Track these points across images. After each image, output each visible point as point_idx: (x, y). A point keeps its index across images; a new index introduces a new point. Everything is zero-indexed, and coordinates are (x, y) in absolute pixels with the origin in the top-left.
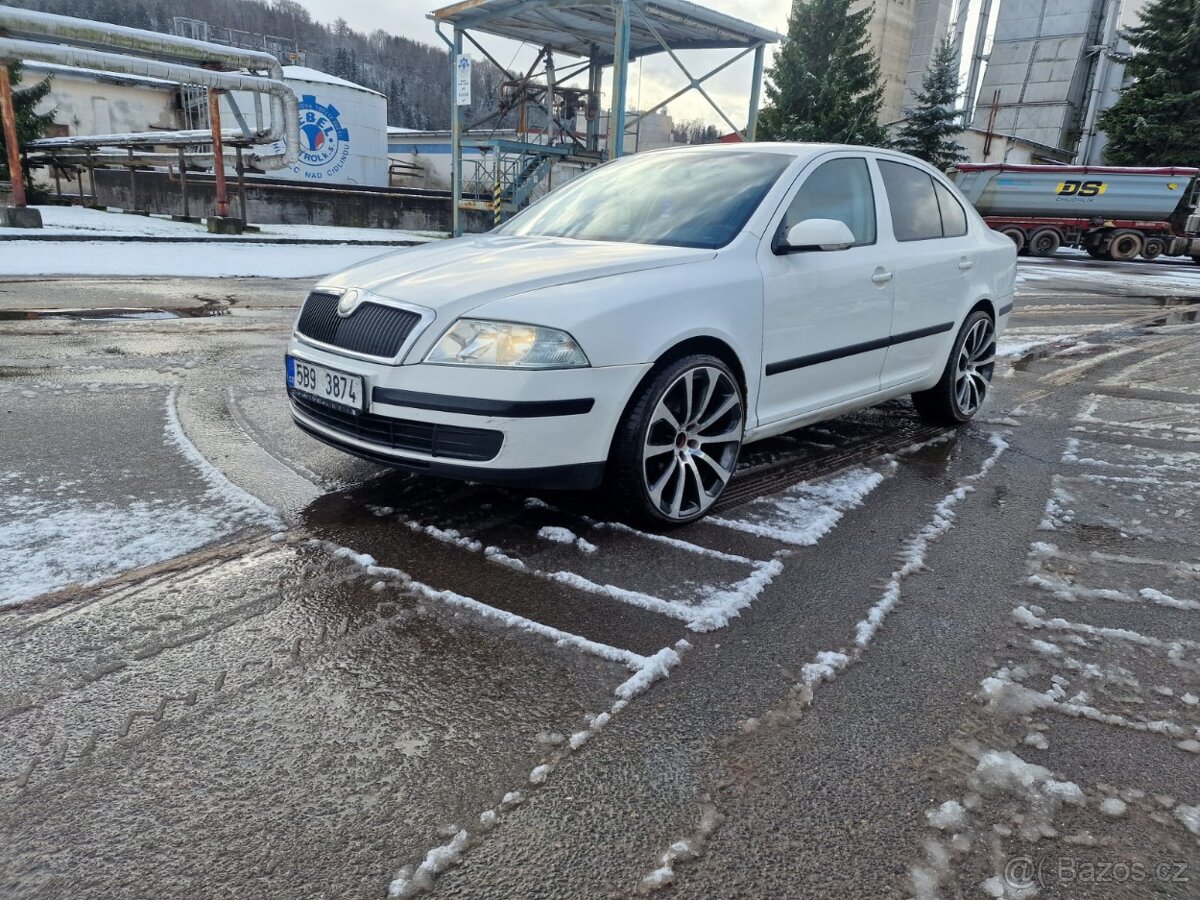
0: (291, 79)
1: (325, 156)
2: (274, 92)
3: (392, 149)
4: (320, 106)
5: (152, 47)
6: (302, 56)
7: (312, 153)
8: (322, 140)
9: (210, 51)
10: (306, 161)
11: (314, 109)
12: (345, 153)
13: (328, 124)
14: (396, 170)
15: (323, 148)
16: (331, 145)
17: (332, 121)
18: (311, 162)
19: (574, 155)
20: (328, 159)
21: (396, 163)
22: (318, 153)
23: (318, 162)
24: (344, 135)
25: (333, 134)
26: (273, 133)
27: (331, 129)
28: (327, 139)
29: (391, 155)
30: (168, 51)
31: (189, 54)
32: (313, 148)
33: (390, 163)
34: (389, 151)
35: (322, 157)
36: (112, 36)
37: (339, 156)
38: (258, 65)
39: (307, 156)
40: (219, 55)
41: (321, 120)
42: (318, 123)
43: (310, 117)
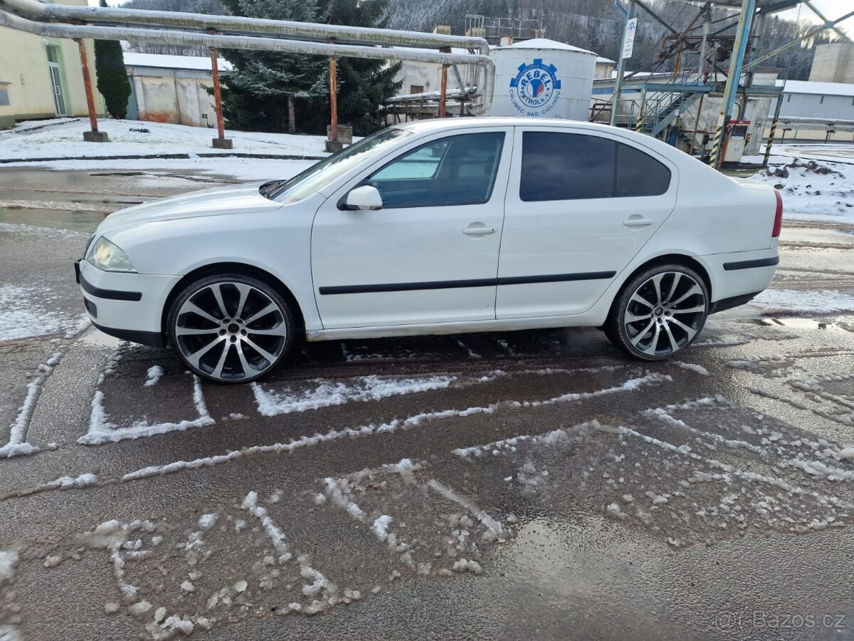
0: (528, 49)
1: (542, 100)
2: (480, 63)
3: (595, 91)
4: (544, 65)
5: (412, 41)
6: (543, 31)
7: (533, 99)
8: (542, 89)
9: (444, 40)
10: (529, 104)
11: (540, 68)
12: (557, 98)
13: (548, 78)
14: (597, 107)
15: (542, 95)
16: (548, 92)
17: (551, 75)
18: (532, 105)
19: (717, 91)
20: (544, 102)
21: (599, 102)
22: (538, 98)
23: (537, 105)
24: (557, 85)
25: (550, 85)
26: (478, 91)
27: (549, 81)
28: (545, 88)
29: (593, 96)
30: (420, 43)
31: (432, 43)
32: (535, 95)
33: (593, 102)
34: (593, 93)
35: (540, 101)
36: (389, 37)
37: (552, 100)
38: (473, 46)
39: (531, 101)
40: (450, 42)
41: (544, 75)
42: (541, 78)
43: (537, 74)
